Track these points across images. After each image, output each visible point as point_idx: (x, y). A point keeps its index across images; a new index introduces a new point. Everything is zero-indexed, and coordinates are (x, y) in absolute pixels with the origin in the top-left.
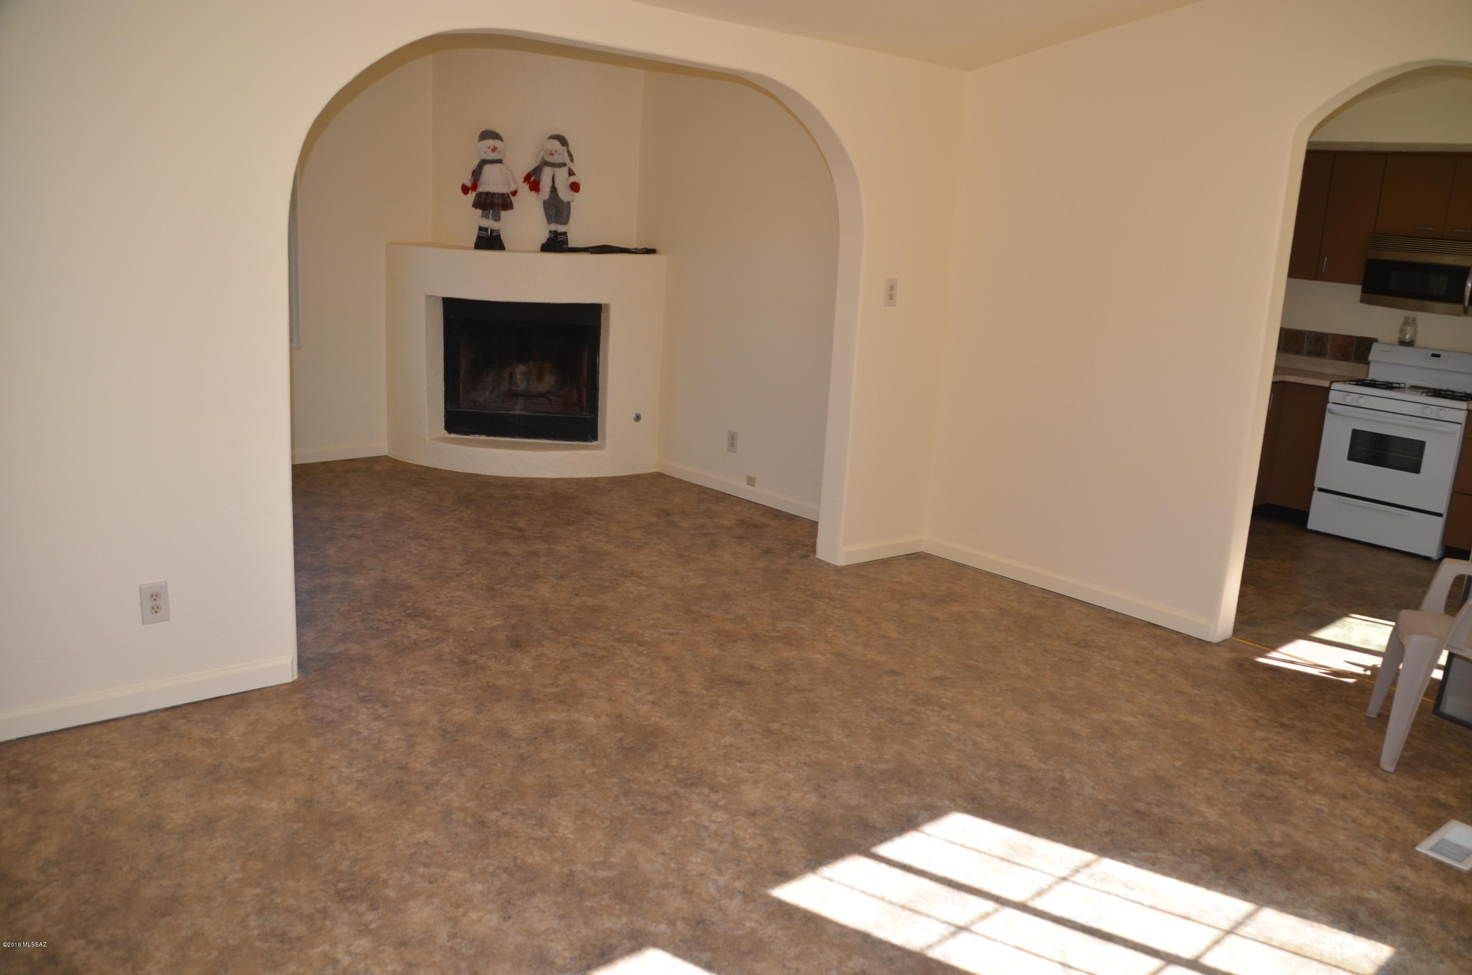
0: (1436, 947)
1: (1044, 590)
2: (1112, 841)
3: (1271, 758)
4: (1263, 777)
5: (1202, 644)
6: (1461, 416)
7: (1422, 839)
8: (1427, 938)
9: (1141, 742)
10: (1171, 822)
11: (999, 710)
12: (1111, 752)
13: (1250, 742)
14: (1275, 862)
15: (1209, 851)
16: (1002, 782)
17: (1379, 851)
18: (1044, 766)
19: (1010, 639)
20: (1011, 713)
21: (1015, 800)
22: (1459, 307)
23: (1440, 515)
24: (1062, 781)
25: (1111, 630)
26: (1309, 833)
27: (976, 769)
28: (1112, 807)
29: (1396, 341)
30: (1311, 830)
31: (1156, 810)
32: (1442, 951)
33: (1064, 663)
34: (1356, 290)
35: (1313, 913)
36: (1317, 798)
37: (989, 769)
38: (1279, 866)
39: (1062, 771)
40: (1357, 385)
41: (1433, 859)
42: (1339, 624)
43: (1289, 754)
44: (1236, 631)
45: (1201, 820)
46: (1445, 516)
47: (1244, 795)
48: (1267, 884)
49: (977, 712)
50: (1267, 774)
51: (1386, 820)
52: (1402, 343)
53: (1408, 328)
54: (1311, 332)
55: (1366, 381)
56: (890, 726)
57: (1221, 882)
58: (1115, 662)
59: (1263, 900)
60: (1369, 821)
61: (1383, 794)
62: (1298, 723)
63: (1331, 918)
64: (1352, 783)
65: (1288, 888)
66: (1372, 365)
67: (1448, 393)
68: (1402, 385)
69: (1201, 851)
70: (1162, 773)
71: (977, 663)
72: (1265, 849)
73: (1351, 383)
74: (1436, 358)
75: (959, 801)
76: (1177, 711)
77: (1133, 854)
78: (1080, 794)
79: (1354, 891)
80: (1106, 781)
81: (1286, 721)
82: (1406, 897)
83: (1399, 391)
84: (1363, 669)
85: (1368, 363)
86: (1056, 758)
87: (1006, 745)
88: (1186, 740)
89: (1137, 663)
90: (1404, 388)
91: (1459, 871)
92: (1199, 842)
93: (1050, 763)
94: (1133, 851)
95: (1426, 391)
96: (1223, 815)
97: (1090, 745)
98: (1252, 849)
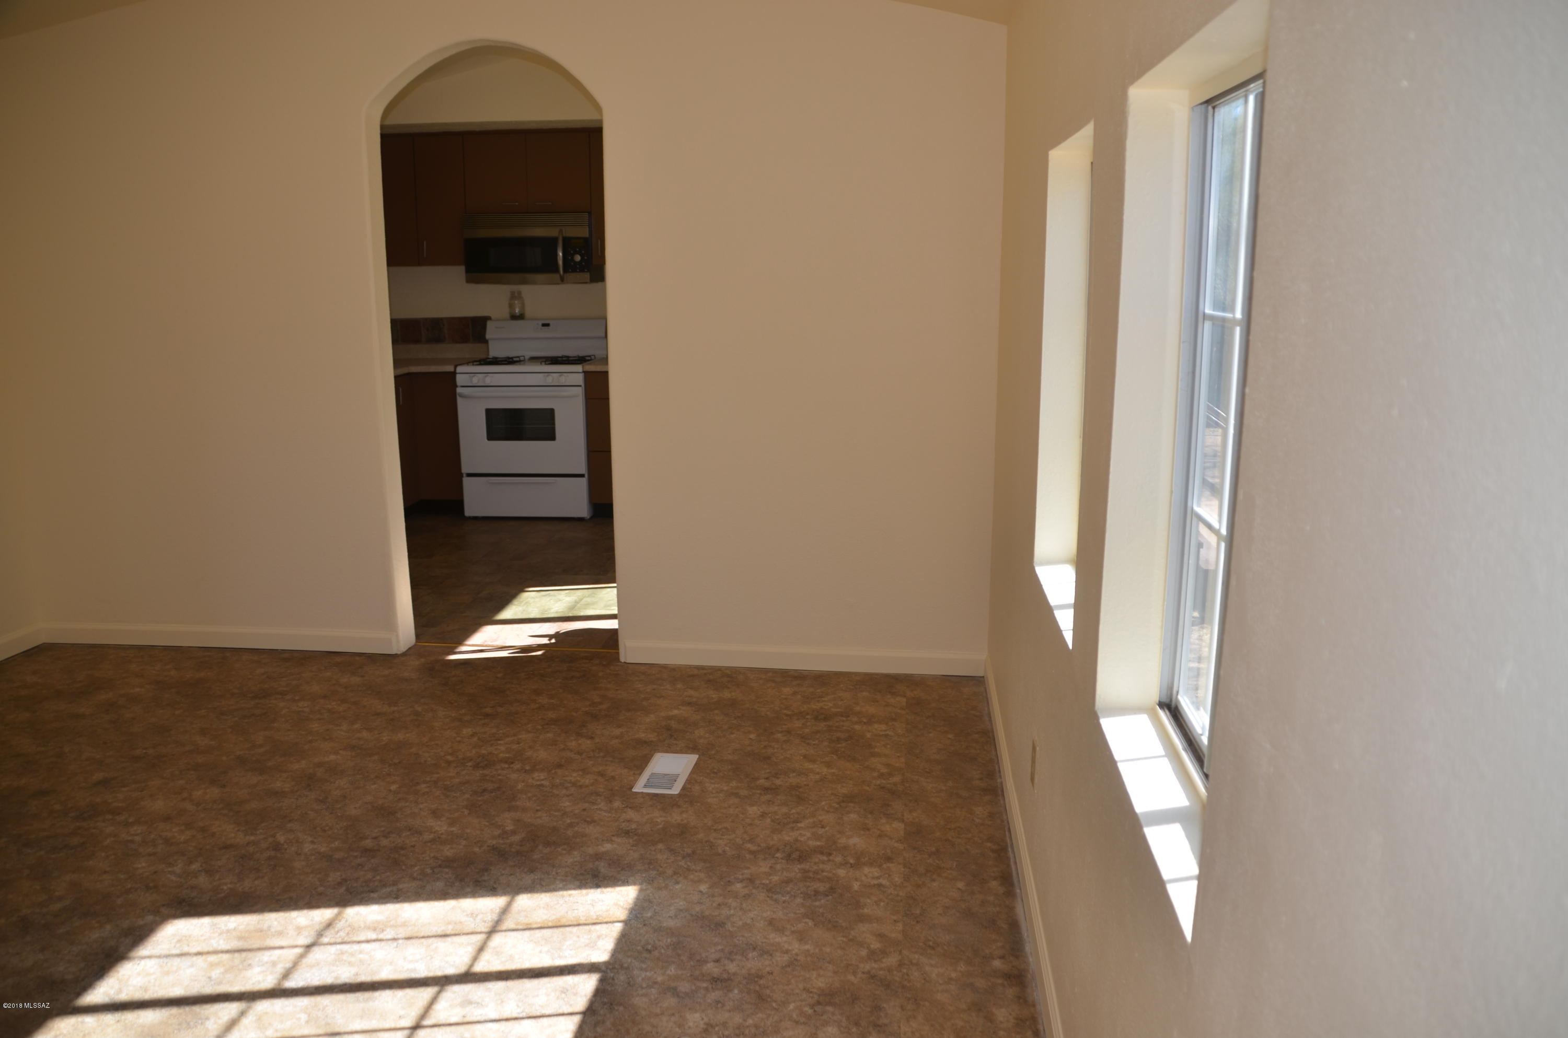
0: (669, 872)
1: (203, 649)
2: (347, 890)
3: (484, 752)
4: (481, 772)
5: (387, 659)
6: (579, 379)
7: (636, 780)
8: (661, 867)
9: (350, 778)
10: (402, 848)
11: (185, 795)
12: (321, 798)
13: (459, 742)
14: (513, 850)
15: (448, 863)
16: (209, 872)
17: (602, 805)
18: (252, 838)
19: (177, 712)
20: (200, 793)
21: (229, 886)
22: (556, 277)
23: (582, 476)
24: (277, 847)
25: (289, 671)
26: (537, 811)
27: (175, 868)
28: (339, 855)
29: (507, 316)
30: (538, 808)
31: (384, 842)
32: (675, 873)
33: (246, 721)
34: (460, 270)
35: (561, 886)
36: (536, 775)
37: (191, 863)
38: (518, 853)
39: (274, 836)
40: (481, 364)
41: (648, 794)
42: (515, 602)
43: (499, 742)
44: (418, 636)
45: (432, 836)
46: (586, 476)
47: (467, 796)
48: (511, 874)
49: (158, 805)
50: (484, 768)
51: (601, 774)
52: (514, 317)
53: (516, 302)
54: (426, 319)
55: (488, 360)
56: (53, 856)
57: (469, 890)
58: (301, 704)
59: (515, 890)
60: (587, 780)
61: (593, 751)
62: (500, 709)
63: (577, 883)
64: (564, 749)
65: (532, 871)
66: (490, 343)
67: (564, 359)
68: (522, 358)
69: (440, 866)
70: (380, 802)
71: (144, 751)
72: (501, 841)
73: (475, 363)
74: (546, 327)
75: (164, 911)
76: (380, 734)
77: (372, 895)
78: (300, 854)
79: (591, 851)
80: (324, 831)
81: (488, 710)
82: (636, 838)
83: (520, 364)
84: (548, 638)
85: (486, 342)
86: (263, 825)
87: (203, 830)
88: (396, 761)
89: (325, 697)
90: (524, 360)
91: (672, 796)
92: (436, 858)
93: (258, 832)
94: (373, 892)
95: (544, 360)
96: (452, 822)
97: (297, 799)
98: (488, 846)
